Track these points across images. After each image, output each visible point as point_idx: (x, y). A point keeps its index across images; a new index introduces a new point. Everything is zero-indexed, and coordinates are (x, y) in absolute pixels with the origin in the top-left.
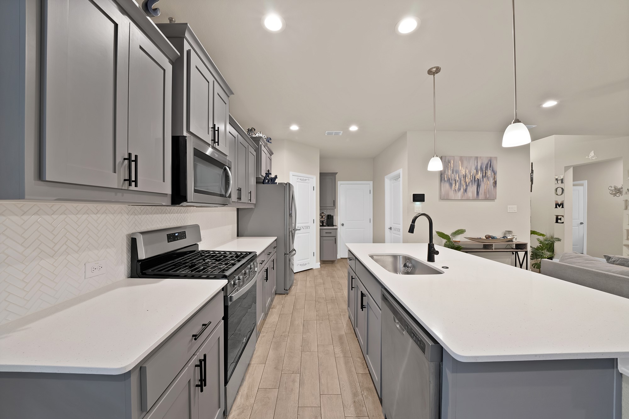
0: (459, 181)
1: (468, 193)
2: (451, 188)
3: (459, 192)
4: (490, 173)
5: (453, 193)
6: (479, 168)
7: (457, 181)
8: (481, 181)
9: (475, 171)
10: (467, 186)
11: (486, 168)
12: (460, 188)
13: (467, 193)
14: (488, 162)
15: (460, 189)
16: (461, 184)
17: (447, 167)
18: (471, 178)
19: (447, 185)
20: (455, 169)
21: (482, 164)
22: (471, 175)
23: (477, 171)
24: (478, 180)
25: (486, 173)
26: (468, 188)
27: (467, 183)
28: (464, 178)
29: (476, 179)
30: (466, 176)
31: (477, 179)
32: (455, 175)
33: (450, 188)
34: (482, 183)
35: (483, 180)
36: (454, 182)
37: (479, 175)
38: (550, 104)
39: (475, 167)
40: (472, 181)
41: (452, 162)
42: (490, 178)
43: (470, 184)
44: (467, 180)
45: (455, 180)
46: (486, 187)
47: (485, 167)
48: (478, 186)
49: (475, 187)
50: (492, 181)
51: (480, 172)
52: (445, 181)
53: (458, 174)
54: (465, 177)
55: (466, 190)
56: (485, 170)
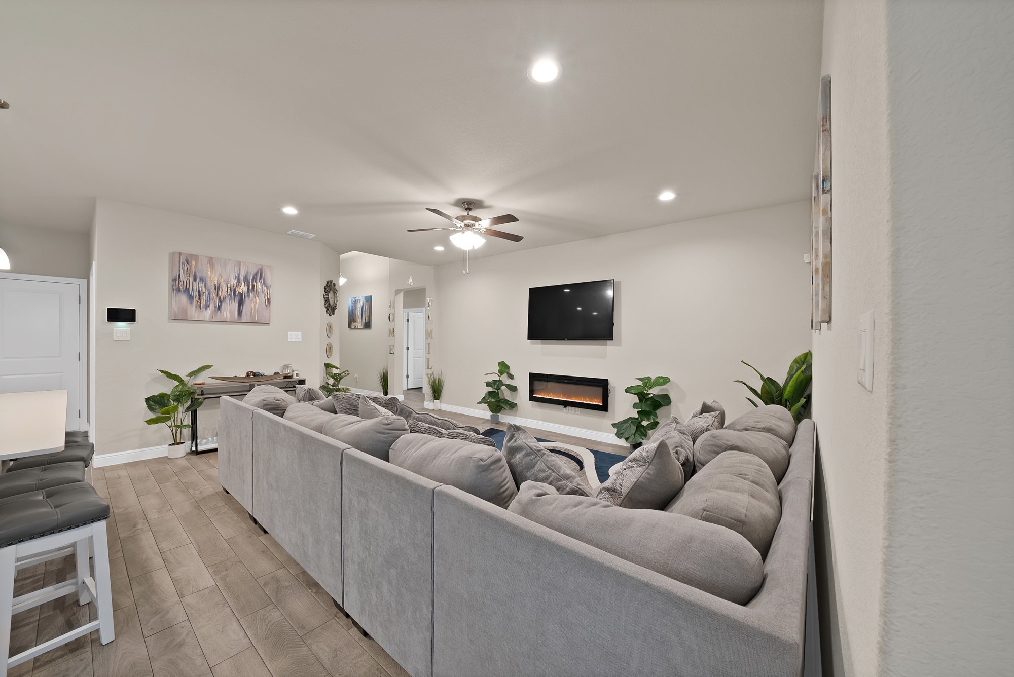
0: (207, 293)
1: (222, 312)
2: (191, 303)
3: (206, 309)
4: (260, 287)
5: (196, 311)
6: (242, 277)
7: (203, 293)
8: (245, 296)
9: (236, 281)
10: (220, 301)
11: (255, 279)
12: (208, 303)
13: (220, 312)
14: (258, 272)
15: (209, 306)
16: (211, 298)
17: (183, 270)
18: (229, 291)
19: (184, 298)
20: (198, 275)
21: (247, 272)
22: (229, 286)
23: (239, 282)
24: (241, 295)
25: (253, 286)
26: (223, 304)
27: (222, 297)
28: (215, 289)
29: (237, 293)
30: (219, 287)
31: (239, 293)
32: (199, 284)
33: (189, 302)
34: (247, 299)
35: (249, 296)
36: (197, 295)
37: (242, 287)
38: (290, 211)
39: (236, 276)
40: (230, 295)
41: (194, 263)
42: (260, 294)
43: (227, 299)
44: (223, 293)
45: (199, 291)
46: (253, 305)
47: (252, 277)
48: (241, 303)
49: (235, 304)
50: (263, 298)
51: (243, 283)
52: (179, 291)
53: (204, 283)
54: (217, 288)
55: (219, 308)
56: (253, 282)
